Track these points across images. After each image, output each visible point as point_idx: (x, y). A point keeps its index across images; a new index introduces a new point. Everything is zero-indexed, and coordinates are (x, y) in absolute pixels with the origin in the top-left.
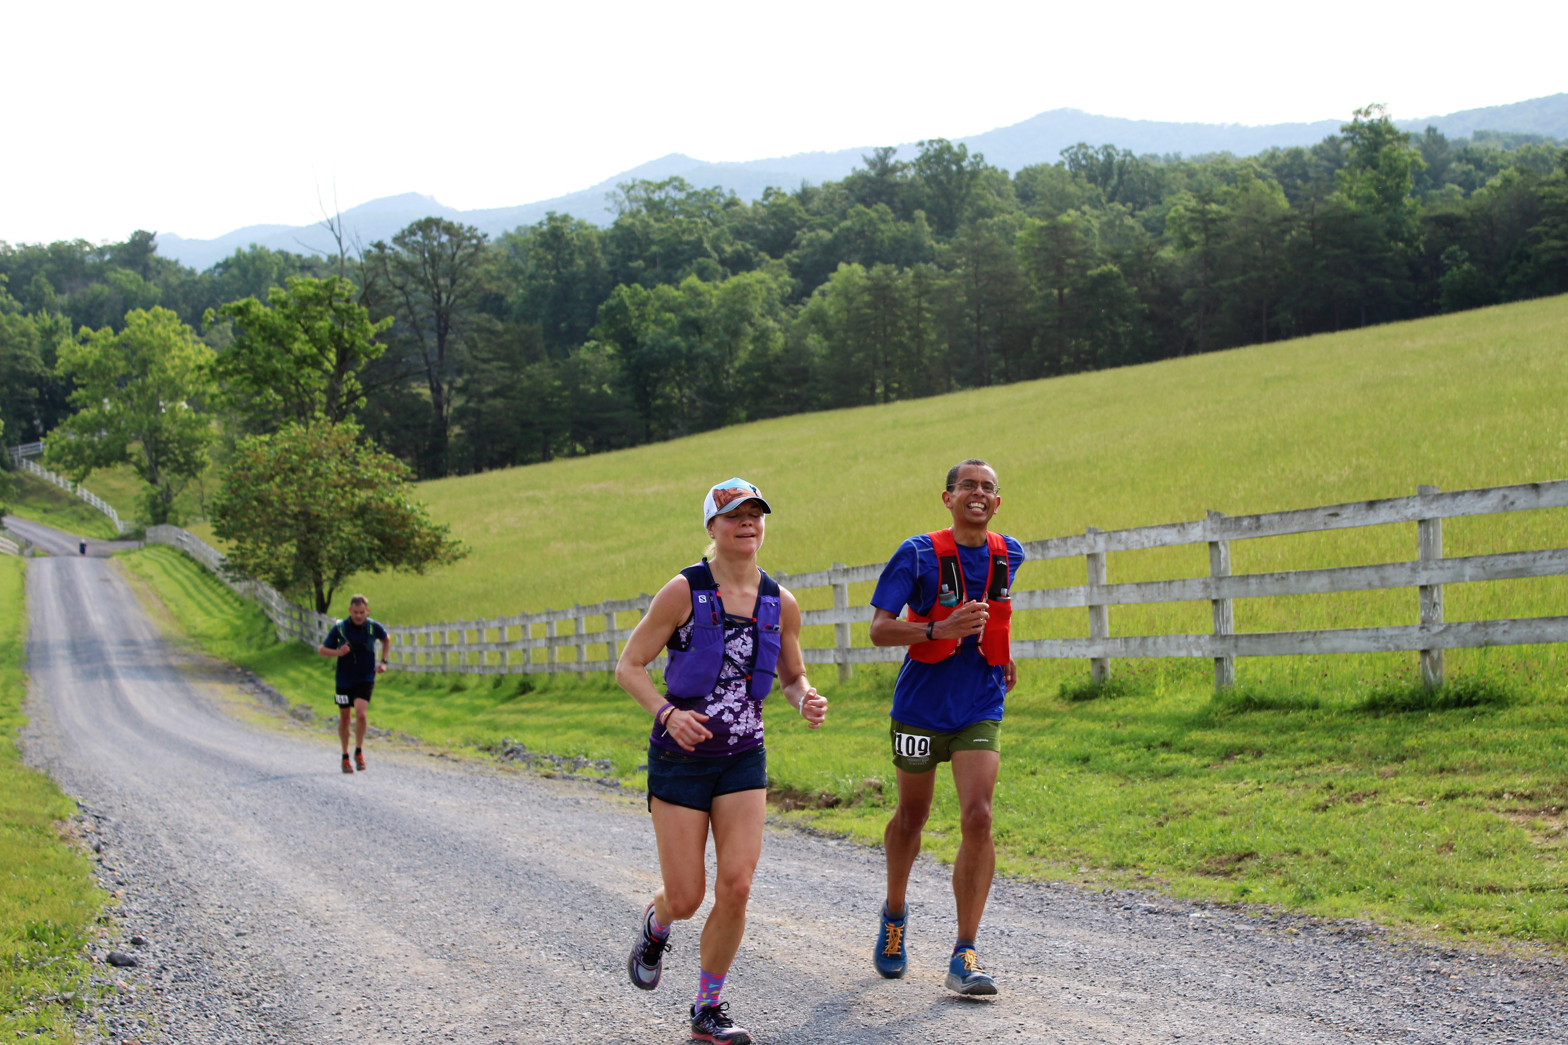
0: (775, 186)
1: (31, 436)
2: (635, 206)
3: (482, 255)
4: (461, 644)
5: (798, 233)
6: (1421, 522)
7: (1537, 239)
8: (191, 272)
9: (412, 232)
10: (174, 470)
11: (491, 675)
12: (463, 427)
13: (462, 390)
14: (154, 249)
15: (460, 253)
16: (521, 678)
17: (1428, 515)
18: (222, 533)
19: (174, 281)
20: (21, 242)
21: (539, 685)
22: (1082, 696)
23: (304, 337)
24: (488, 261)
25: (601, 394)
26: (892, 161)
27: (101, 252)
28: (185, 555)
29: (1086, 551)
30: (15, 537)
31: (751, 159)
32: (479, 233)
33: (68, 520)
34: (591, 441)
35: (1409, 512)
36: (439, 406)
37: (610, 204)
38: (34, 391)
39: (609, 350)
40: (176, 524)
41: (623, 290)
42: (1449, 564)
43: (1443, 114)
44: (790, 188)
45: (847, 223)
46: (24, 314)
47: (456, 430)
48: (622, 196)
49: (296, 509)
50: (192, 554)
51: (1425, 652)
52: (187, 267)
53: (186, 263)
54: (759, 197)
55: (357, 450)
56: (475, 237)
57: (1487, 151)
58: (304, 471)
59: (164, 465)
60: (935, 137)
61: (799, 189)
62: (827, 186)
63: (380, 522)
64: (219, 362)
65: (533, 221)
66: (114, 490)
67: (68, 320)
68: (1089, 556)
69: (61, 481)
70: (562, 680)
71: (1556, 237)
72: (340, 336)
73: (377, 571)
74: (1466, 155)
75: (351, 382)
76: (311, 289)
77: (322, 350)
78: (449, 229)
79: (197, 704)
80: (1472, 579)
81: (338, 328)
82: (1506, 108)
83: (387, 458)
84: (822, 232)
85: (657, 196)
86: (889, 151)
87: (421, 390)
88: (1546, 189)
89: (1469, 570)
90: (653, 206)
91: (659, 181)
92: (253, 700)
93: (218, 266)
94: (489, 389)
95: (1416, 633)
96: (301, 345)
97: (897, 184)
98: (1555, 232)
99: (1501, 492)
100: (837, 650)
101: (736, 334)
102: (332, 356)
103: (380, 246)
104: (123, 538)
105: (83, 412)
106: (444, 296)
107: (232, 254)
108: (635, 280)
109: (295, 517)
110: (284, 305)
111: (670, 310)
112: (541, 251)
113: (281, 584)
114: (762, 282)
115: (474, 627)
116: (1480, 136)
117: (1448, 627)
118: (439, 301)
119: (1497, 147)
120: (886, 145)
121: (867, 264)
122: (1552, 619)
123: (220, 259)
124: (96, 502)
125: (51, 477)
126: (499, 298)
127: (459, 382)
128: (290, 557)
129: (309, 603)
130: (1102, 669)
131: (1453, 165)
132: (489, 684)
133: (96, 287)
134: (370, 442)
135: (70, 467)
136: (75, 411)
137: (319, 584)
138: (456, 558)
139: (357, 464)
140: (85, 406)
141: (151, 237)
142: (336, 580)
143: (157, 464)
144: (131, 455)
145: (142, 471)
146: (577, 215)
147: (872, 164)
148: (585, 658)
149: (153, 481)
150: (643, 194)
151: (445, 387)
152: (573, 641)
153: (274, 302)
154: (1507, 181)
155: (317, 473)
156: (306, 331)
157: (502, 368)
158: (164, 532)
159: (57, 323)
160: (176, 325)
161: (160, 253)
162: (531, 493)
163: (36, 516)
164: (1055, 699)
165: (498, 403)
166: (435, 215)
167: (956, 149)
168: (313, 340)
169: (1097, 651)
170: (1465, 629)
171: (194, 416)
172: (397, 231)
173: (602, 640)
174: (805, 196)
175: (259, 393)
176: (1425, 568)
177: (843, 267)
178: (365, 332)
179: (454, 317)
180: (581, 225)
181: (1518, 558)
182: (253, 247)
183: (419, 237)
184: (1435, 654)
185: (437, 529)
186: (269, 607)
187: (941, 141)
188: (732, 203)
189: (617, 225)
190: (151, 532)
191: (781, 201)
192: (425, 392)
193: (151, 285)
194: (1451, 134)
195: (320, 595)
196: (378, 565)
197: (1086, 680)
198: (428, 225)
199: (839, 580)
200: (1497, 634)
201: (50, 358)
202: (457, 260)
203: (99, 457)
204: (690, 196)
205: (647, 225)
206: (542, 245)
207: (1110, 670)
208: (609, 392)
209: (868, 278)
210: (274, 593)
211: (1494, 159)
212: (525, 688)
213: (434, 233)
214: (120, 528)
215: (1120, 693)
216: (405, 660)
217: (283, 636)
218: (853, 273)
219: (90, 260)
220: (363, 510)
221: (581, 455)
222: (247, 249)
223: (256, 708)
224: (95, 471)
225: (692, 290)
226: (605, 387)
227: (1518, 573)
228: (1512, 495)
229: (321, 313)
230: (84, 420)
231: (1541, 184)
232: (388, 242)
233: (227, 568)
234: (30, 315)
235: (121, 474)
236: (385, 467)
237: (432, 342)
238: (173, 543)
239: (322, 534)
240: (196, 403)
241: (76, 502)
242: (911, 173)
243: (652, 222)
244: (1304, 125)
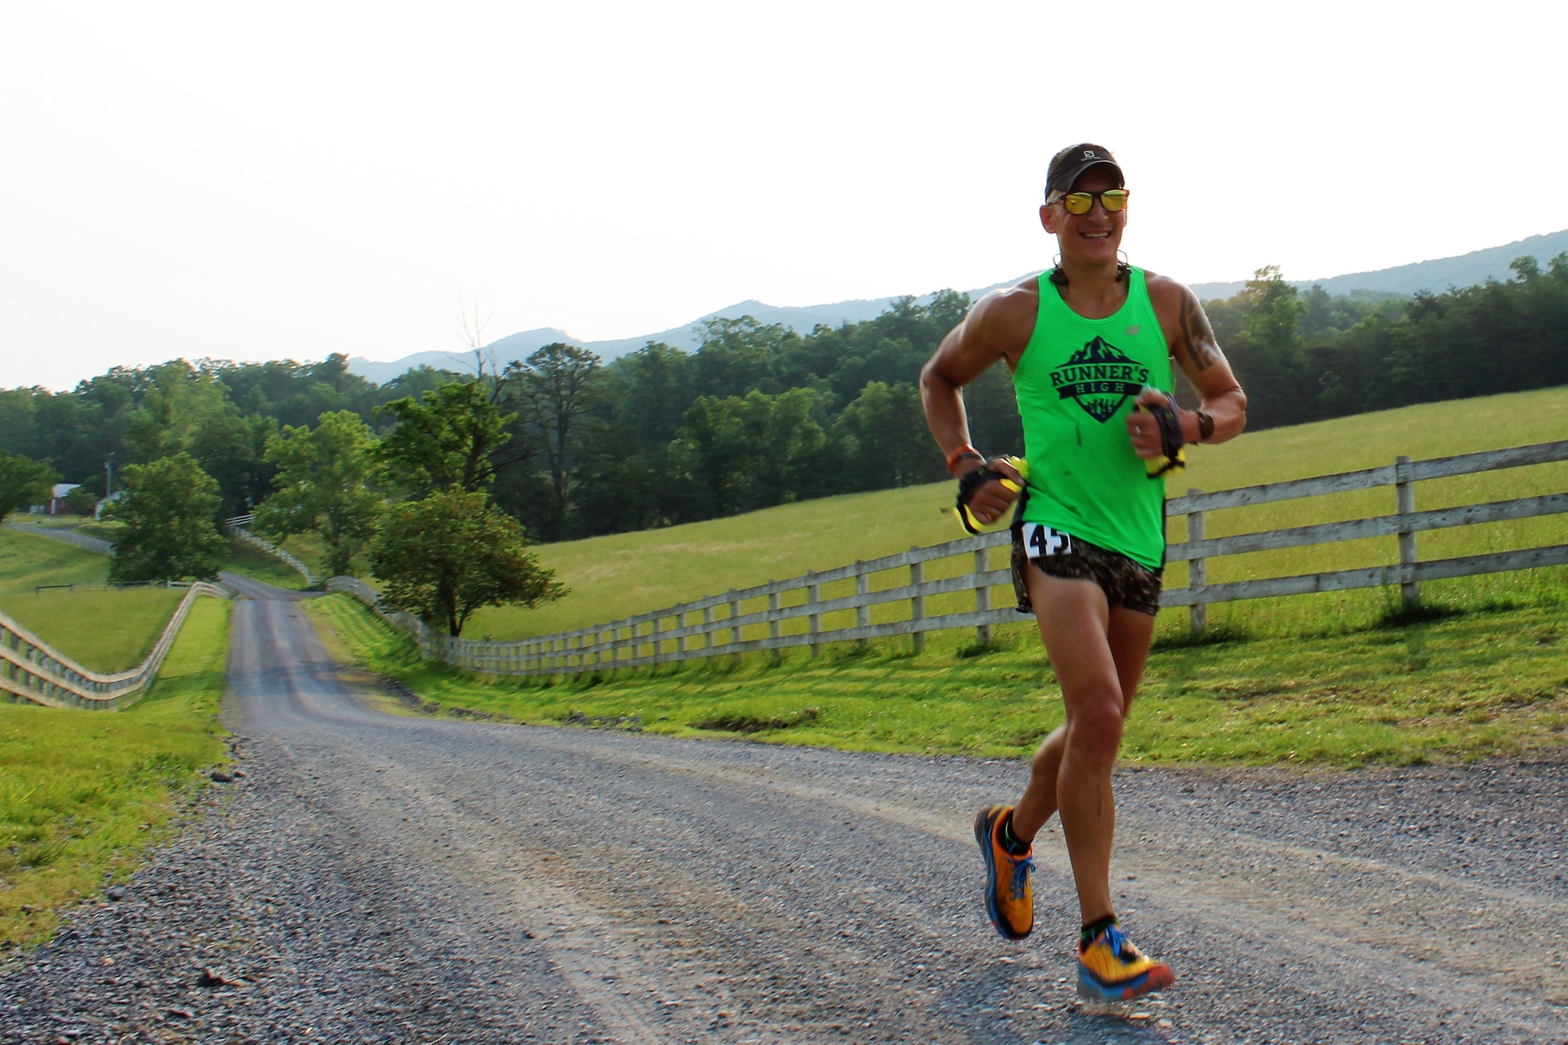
0: (823, 324)
1: (243, 510)
2: (715, 337)
3: (594, 372)
4: (552, 651)
5: (840, 359)
6: (1190, 514)
7: (1389, 366)
8: (374, 385)
9: (542, 355)
10: (353, 536)
11: (573, 673)
12: (577, 504)
13: (576, 476)
14: (345, 367)
15: (578, 371)
16: (592, 674)
17: (1194, 510)
18: (380, 575)
19: (359, 392)
20: (243, 361)
21: (606, 678)
22: (971, 653)
23: (448, 428)
24: (599, 376)
25: (684, 480)
26: (912, 305)
27: (305, 369)
28: (355, 598)
29: (974, 549)
30: (227, 587)
31: (809, 305)
32: (593, 356)
33: (269, 575)
34: (676, 515)
35: (1182, 508)
36: (558, 488)
37: (696, 335)
38: (247, 475)
39: (691, 446)
40: (352, 575)
41: (703, 400)
42: (1208, 543)
43: (1329, 276)
44: (835, 325)
45: (877, 352)
46: (242, 416)
47: (572, 506)
48: (706, 329)
49: (436, 557)
50: (361, 598)
51: (1193, 606)
52: (370, 382)
53: (369, 379)
54: (810, 332)
55: (485, 513)
56: (590, 359)
57: (1358, 303)
58: (444, 528)
59: (344, 531)
60: (945, 288)
61: (841, 326)
62: (863, 323)
63: (502, 567)
64: (384, 446)
65: (637, 349)
66: (305, 552)
67: (276, 420)
68: (977, 552)
69: (264, 544)
70: (623, 672)
71: (1403, 365)
72: (476, 425)
73: (498, 605)
74: (1343, 306)
75: (484, 461)
76: (456, 391)
77: (463, 437)
78: (570, 352)
79: (353, 703)
80: (1224, 553)
81: (475, 420)
82: (1375, 273)
83: (507, 519)
84: (857, 359)
85: (732, 330)
86: (910, 299)
87: (545, 476)
88: (1395, 329)
89: (1221, 547)
90: (731, 339)
91: (734, 318)
92: (396, 700)
93: (394, 381)
94: (598, 475)
95: (1187, 593)
96: (446, 433)
97: (916, 323)
98: (1402, 361)
99: (1242, 492)
100: (811, 634)
101: (787, 434)
102: (470, 442)
103: (516, 364)
104: (312, 589)
105: (284, 491)
106: (565, 403)
107: (406, 372)
108: (713, 393)
109: (435, 562)
110: (434, 402)
111: (738, 416)
112: (642, 371)
113: (426, 617)
114: (810, 395)
115: (561, 638)
116: (1355, 293)
117: (1208, 588)
118: (560, 407)
119: (1366, 300)
120: (907, 294)
121: (890, 383)
122: (1275, 580)
123: (396, 376)
124: (291, 561)
125: (258, 542)
126: (609, 407)
127: (575, 470)
128: (430, 594)
129: (446, 630)
130: (985, 634)
131: (1333, 313)
132: (571, 680)
133: (299, 396)
134: (495, 506)
135: (272, 533)
136: (277, 490)
137: (453, 614)
138: (559, 596)
139: (485, 523)
140: (286, 487)
141: (343, 358)
142: (466, 613)
143: (339, 531)
144: (319, 524)
145: (327, 538)
146: (670, 345)
147: (897, 308)
148: (640, 655)
149: (336, 545)
150: (722, 329)
151: (564, 474)
152: (630, 643)
153: (426, 400)
154: (1369, 324)
155: (453, 530)
156: (451, 423)
157: (609, 459)
158: (341, 581)
159: (267, 422)
160: (358, 424)
161: (349, 371)
162: (623, 552)
163: (244, 571)
164: (954, 658)
165: (605, 485)
166: (559, 342)
167: (961, 297)
168: (456, 430)
169: (981, 620)
170: (1219, 589)
171: (369, 494)
172: (530, 354)
173: (650, 640)
174: (846, 331)
175: (413, 471)
176: (1192, 547)
177: (871, 384)
178: (494, 423)
179: (572, 420)
180: (673, 351)
181: (1253, 537)
182: (422, 366)
183: (547, 358)
184: (1200, 608)
185: (544, 573)
186: (415, 635)
187: (949, 290)
188: (790, 335)
189: (702, 351)
190: (331, 583)
191: (827, 334)
192: (547, 477)
193: (342, 394)
194: (1333, 292)
195: (453, 623)
196: (499, 601)
197: (973, 642)
198: (553, 349)
199: (812, 583)
200: (1240, 591)
201: (260, 448)
202: (575, 375)
203: (294, 526)
204: (758, 330)
205: (723, 351)
206: (643, 366)
207: (991, 635)
208: (690, 478)
209: (890, 392)
210: (419, 623)
211: (1363, 309)
212: (596, 681)
213: (559, 355)
214: (310, 581)
215: (997, 650)
216: (513, 668)
217: (425, 656)
218: (879, 388)
219: (295, 375)
220: (488, 558)
221: (667, 526)
222: (417, 369)
223: (399, 705)
224: (291, 538)
225: (755, 399)
226: (687, 474)
227: (1253, 548)
228: (1249, 494)
229: (462, 409)
230: (284, 496)
231: (1393, 326)
232: (523, 361)
233: (383, 602)
234: (247, 417)
235: (310, 540)
236: (506, 526)
237: (554, 438)
238: (347, 589)
239: (455, 575)
240: (372, 484)
241: (278, 561)
242: (927, 315)
243: (727, 349)
244: (1227, 283)
